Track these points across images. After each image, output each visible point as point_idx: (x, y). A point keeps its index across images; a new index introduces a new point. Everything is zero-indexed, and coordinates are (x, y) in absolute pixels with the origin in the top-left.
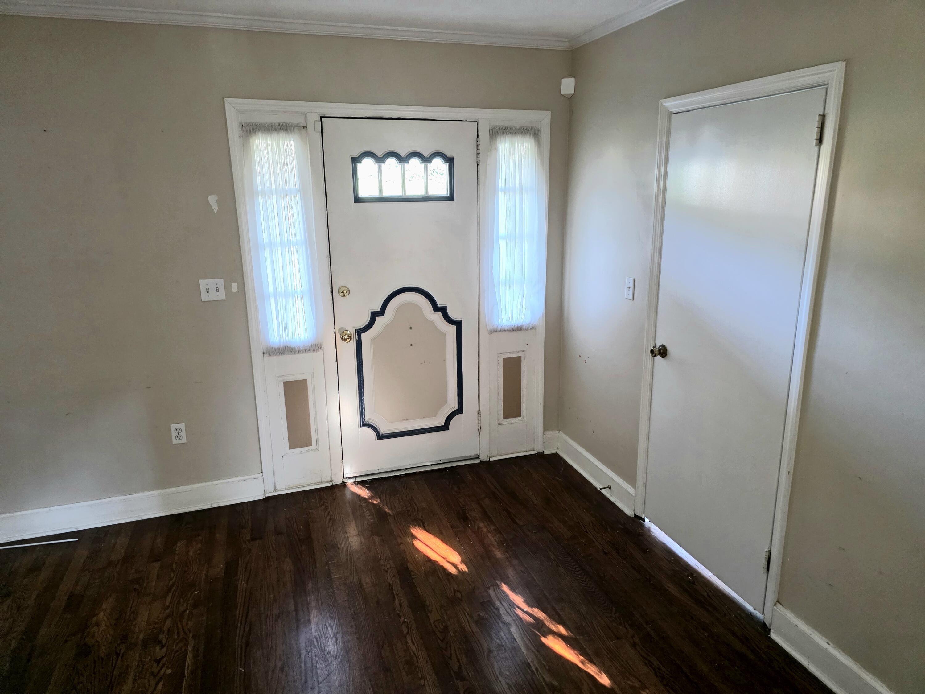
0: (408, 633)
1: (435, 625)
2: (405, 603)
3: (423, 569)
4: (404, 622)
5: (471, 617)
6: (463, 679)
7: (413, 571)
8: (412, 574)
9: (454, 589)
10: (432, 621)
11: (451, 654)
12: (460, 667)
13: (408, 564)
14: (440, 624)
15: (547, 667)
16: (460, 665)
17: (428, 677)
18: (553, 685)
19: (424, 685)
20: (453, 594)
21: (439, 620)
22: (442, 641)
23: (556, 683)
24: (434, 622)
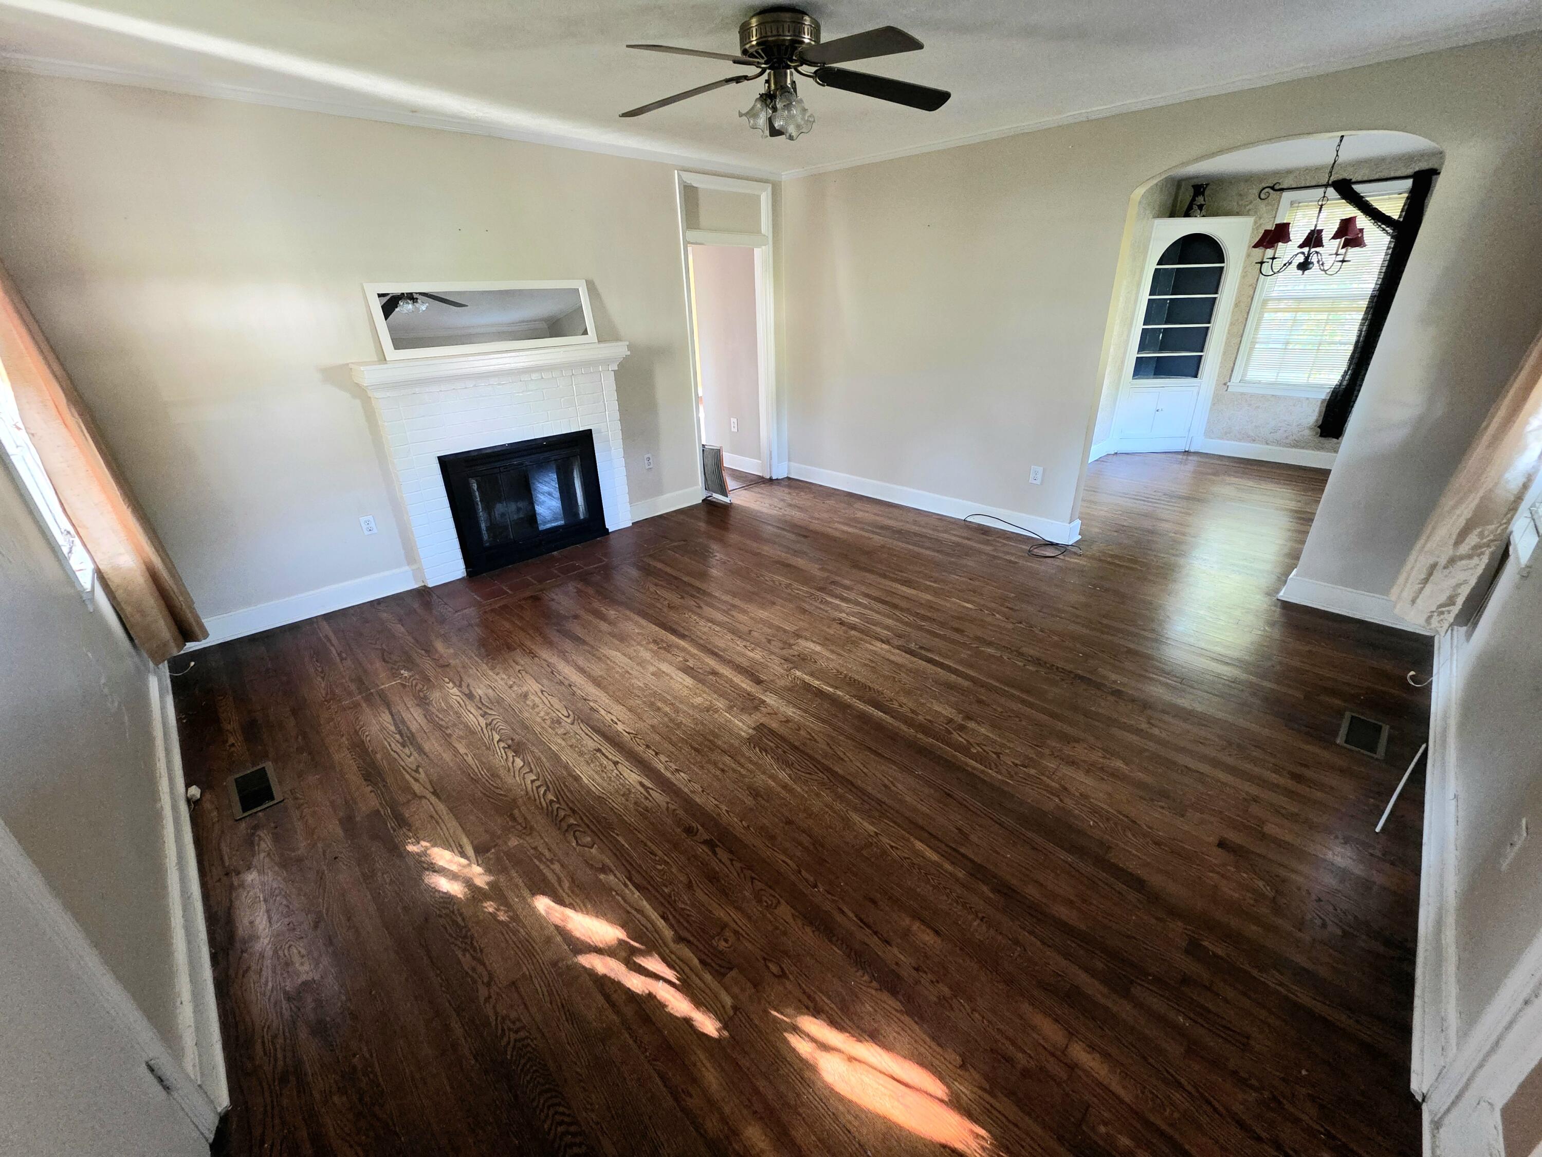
0: (800, 872)
1: (774, 897)
2: (839, 918)
3: (867, 1006)
4: (815, 886)
5: (736, 933)
6: (705, 842)
7: (879, 992)
8: (874, 984)
9: (788, 978)
10: (782, 901)
11: (733, 865)
12: (715, 854)
13: (898, 1005)
14: (770, 903)
15: (614, 893)
16: (716, 856)
17: (743, 831)
18: (605, 873)
19: (741, 821)
20: (782, 965)
21: (776, 908)
22: (753, 878)
23: (602, 876)
24: (779, 902)
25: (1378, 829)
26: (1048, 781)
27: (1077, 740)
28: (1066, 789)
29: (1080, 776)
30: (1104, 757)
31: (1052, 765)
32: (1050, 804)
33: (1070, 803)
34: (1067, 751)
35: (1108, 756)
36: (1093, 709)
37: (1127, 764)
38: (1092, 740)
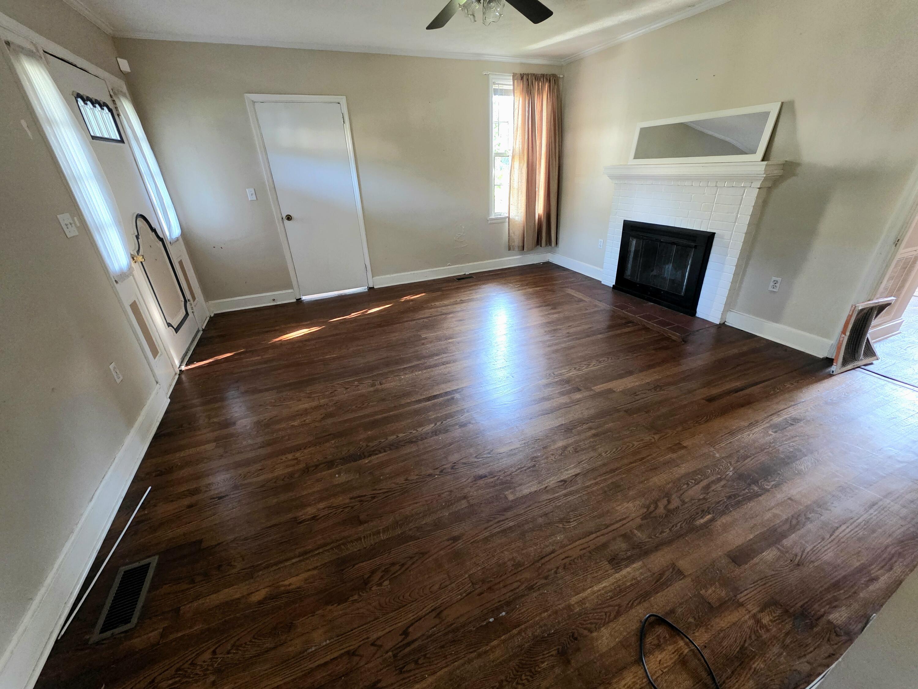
25: (150, 488)
26: (317, 395)
27: (323, 418)
28: (308, 397)
29: (306, 406)
30: (304, 421)
31: (322, 401)
32: (308, 390)
33: (302, 394)
34: (322, 411)
35: (303, 423)
36: (333, 442)
37: (292, 425)
38: (317, 424)
